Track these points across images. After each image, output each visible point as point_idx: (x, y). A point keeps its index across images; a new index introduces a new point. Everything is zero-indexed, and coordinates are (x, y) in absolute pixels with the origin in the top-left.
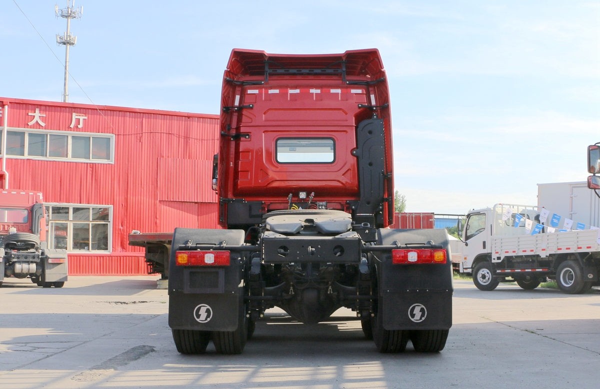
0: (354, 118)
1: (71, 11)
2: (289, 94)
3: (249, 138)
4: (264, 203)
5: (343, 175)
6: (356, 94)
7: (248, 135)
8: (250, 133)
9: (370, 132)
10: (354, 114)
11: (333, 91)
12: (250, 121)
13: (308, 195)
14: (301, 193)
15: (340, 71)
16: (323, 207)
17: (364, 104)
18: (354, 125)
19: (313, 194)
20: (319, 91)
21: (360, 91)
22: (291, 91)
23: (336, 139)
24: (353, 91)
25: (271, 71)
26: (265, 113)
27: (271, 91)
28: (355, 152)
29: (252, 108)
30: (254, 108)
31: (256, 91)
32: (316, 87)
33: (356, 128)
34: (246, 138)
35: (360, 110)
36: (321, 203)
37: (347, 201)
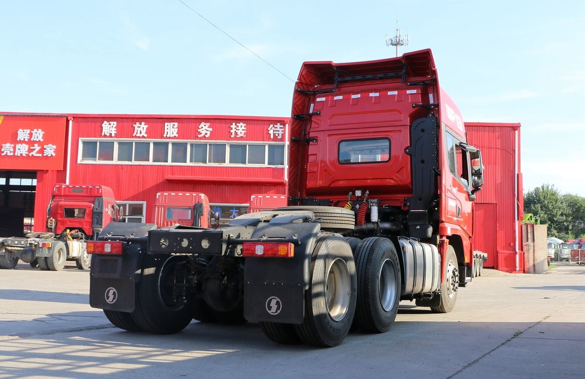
0: (409, 118)
1: (399, 40)
2: (351, 100)
3: (316, 142)
4: (332, 201)
5: (397, 173)
6: (411, 94)
7: (315, 139)
8: (317, 137)
9: (423, 131)
10: (408, 114)
11: (390, 93)
12: (317, 126)
13: (363, 193)
14: (356, 191)
15: (400, 74)
16: (374, 204)
17: (417, 104)
18: (409, 124)
19: (368, 192)
20: (377, 94)
21: (414, 91)
22: (353, 97)
23: (391, 138)
24: (409, 92)
25: (340, 79)
26: (329, 119)
27: (336, 98)
28: (407, 150)
29: (319, 115)
30: (321, 114)
31: (323, 99)
32: (375, 91)
33: (410, 126)
34: (314, 142)
35: (413, 110)
36: (373, 201)
37: (405, 198)
